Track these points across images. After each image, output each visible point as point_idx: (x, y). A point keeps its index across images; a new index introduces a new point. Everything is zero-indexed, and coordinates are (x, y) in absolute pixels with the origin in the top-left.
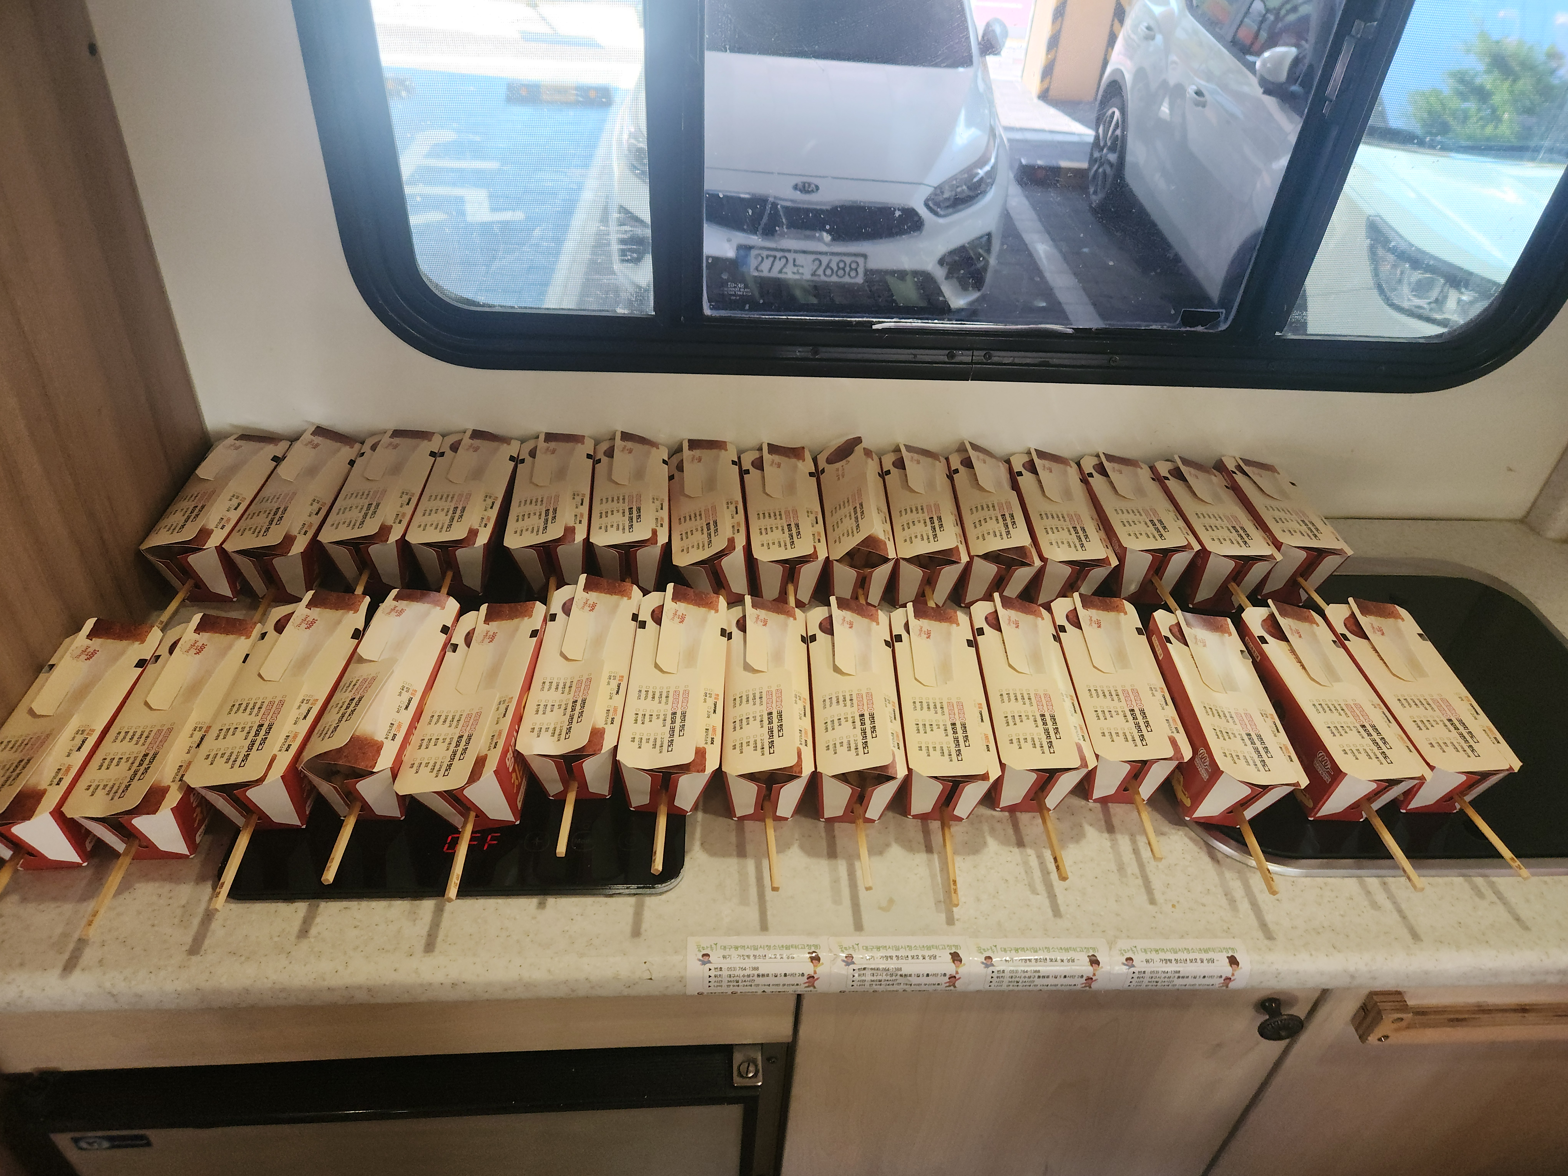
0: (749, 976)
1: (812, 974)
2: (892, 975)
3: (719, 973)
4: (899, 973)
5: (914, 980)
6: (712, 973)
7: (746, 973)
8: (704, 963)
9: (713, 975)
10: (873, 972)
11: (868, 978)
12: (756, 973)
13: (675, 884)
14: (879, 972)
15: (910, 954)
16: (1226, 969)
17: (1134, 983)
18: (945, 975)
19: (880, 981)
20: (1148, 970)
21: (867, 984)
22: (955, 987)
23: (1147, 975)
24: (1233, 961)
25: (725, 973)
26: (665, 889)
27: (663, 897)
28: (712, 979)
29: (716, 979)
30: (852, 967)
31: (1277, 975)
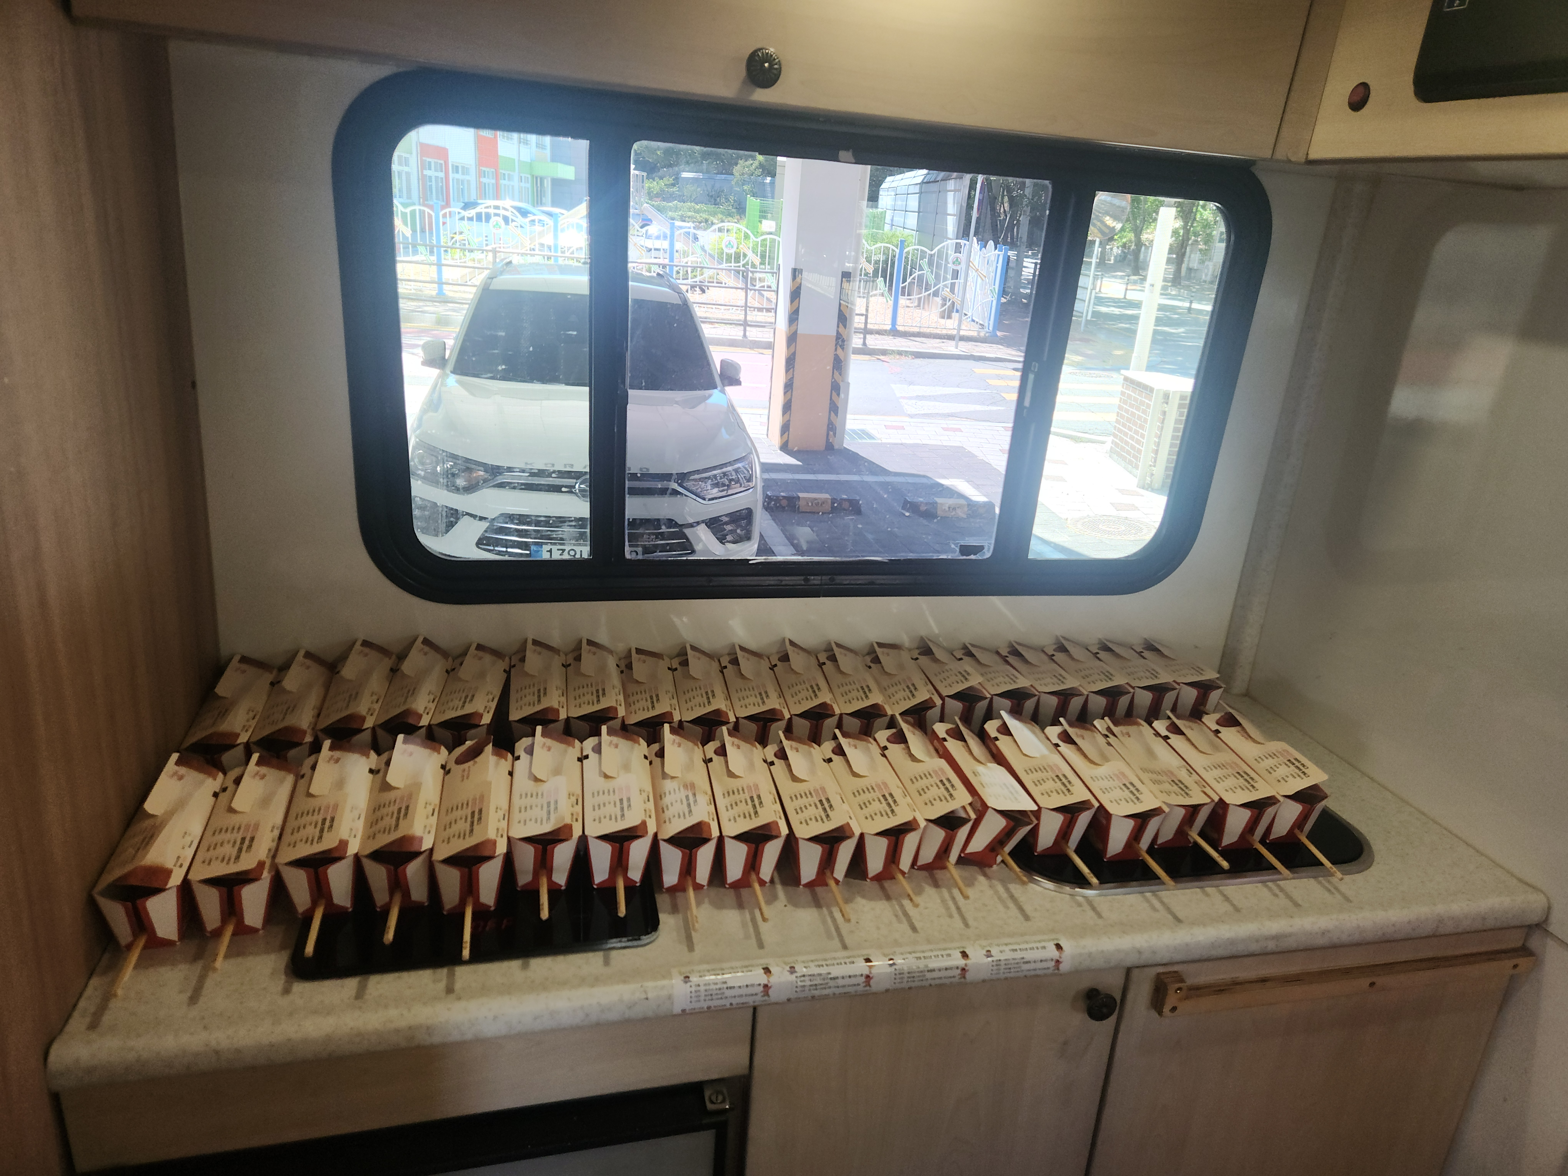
0: (720, 989)
1: (766, 982)
2: (824, 979)
3: (698, 988)
4: (830, 976)
5: (840, 982)
6: (693, 989)
7: (718, 987)
8: (686, 982)
9: (693, 991)
10: (810, 977)
11: (808, 983)
12: (725, 986)
13: (655, 937)
14: (814, 978)
15: (835, 962)
16: (1054, 953)
17: (995, 972)
18: (862, 975)
19: (816, 985)
20: (1002, 958)
21: (807, 989)
22: (870, 986)
23: (1002, 963)
24: (1059, 947)
25: (702, 988)
26: (648, 941)
27: (647, 947)
28: (693, 995)
29: (696, 994)
30: (795, 975)
31: (1090, 954)
